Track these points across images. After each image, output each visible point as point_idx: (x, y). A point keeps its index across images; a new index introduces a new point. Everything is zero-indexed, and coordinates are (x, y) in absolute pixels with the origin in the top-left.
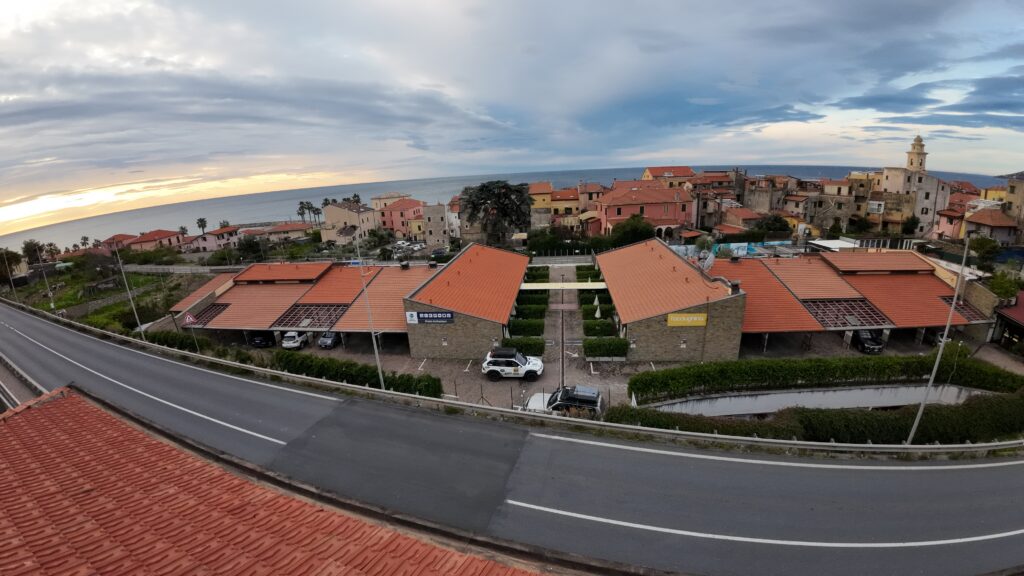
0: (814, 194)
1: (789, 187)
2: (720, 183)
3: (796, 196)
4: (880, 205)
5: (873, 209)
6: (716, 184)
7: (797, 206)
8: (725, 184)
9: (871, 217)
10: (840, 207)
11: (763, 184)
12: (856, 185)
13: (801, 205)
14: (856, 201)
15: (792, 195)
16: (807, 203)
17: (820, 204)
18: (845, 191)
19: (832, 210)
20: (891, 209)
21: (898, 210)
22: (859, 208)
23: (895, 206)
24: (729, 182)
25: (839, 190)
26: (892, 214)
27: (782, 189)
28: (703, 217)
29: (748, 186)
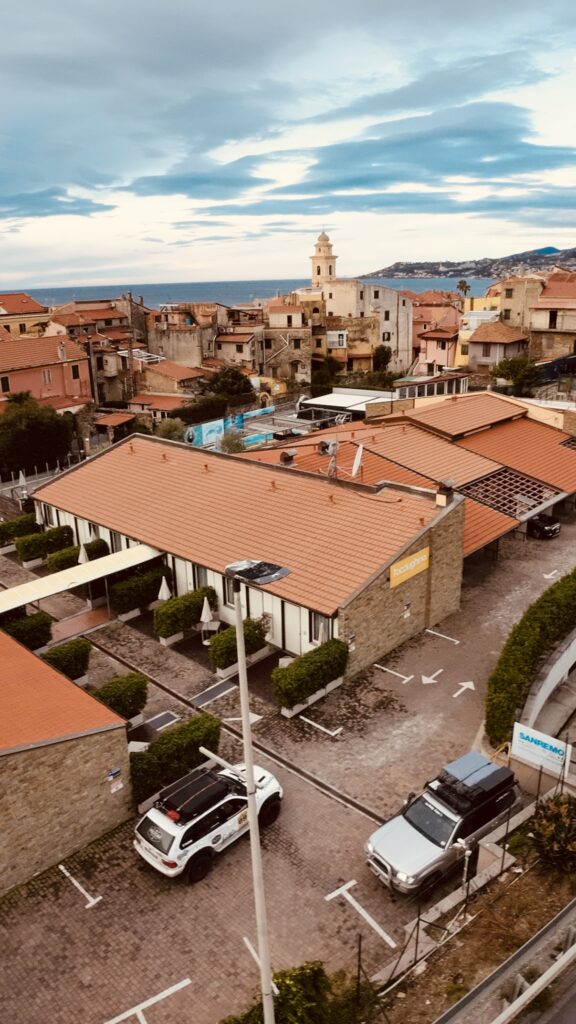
0: (258, 329)
1: (219, 321)
2: (108, 322)
3: (232, 334)
4: (341, 336)
5: (333, 343)
6: (102, 324)
7: (240, 349)
8: (116, 323)
9: (333, 354)
10: (297, 346)
11: (176, 319)
12: (308, 311)
13: (247, 349)
14: (313, 334)
15: (226, 334)
16: (253, 345)
17: (268, 343)
18: (297, 320)
19: (287, 351)
20: (354, 340)
21: (362, 340)
22: (319, 344)
23: (357, 335)
24: (121, 319)
25: (290, 319)
26: (355, 347)
27: (211, 326)
28: (100, 386)
29: (152, 325)
